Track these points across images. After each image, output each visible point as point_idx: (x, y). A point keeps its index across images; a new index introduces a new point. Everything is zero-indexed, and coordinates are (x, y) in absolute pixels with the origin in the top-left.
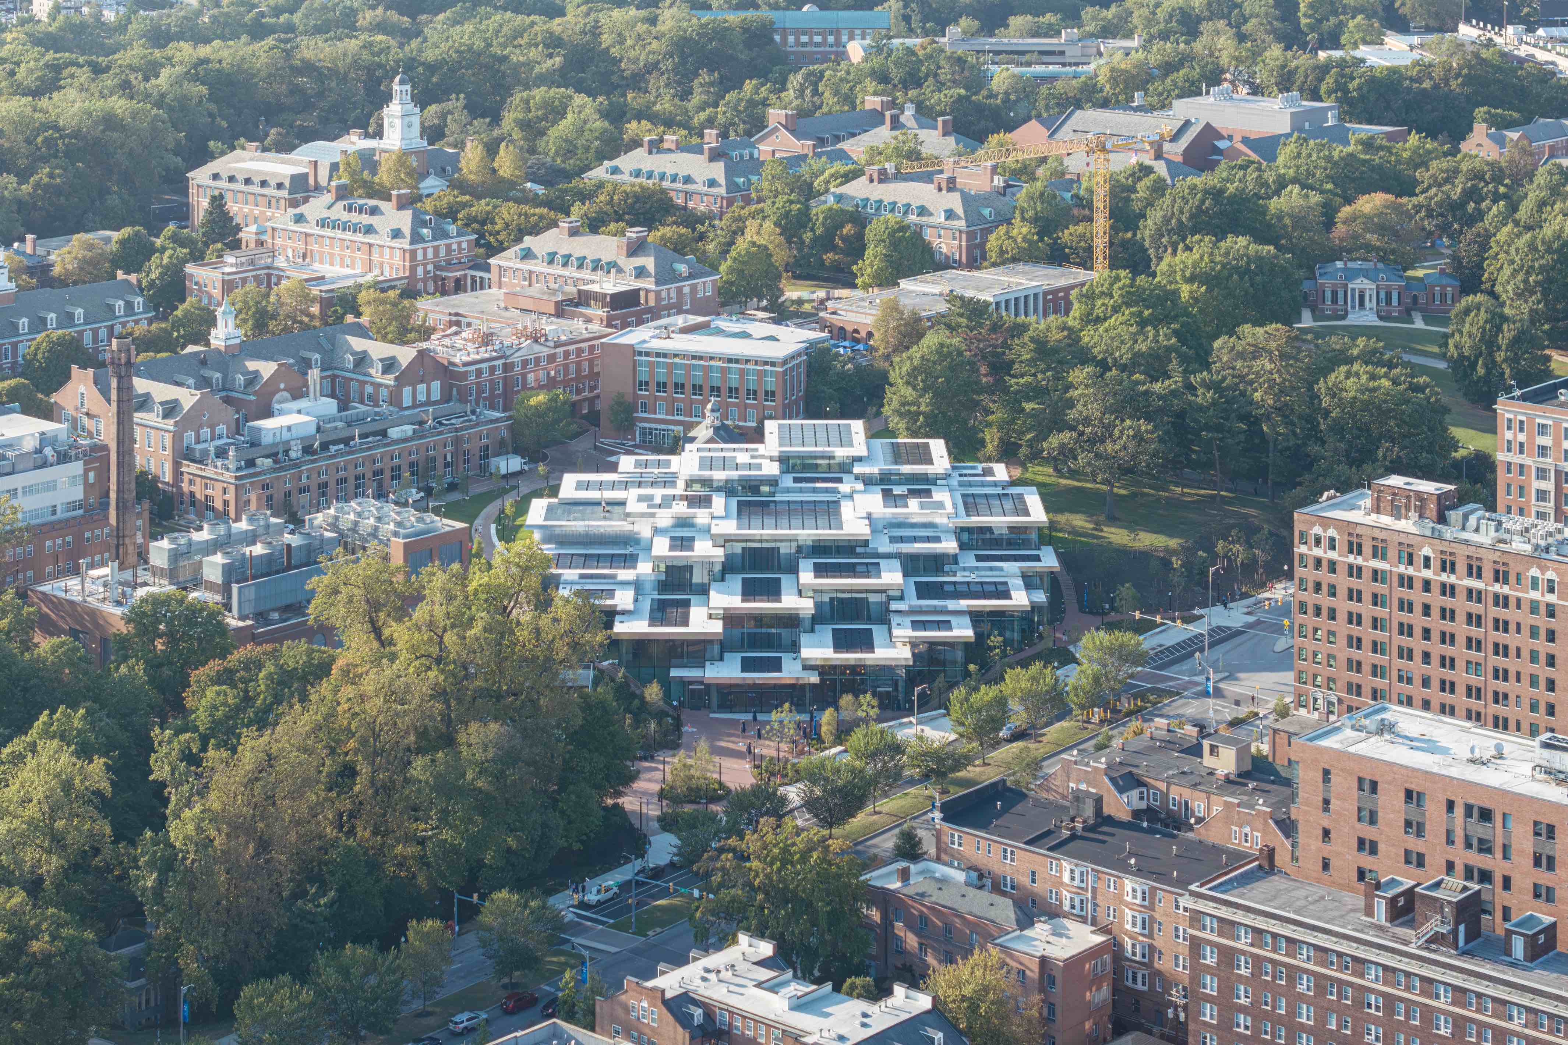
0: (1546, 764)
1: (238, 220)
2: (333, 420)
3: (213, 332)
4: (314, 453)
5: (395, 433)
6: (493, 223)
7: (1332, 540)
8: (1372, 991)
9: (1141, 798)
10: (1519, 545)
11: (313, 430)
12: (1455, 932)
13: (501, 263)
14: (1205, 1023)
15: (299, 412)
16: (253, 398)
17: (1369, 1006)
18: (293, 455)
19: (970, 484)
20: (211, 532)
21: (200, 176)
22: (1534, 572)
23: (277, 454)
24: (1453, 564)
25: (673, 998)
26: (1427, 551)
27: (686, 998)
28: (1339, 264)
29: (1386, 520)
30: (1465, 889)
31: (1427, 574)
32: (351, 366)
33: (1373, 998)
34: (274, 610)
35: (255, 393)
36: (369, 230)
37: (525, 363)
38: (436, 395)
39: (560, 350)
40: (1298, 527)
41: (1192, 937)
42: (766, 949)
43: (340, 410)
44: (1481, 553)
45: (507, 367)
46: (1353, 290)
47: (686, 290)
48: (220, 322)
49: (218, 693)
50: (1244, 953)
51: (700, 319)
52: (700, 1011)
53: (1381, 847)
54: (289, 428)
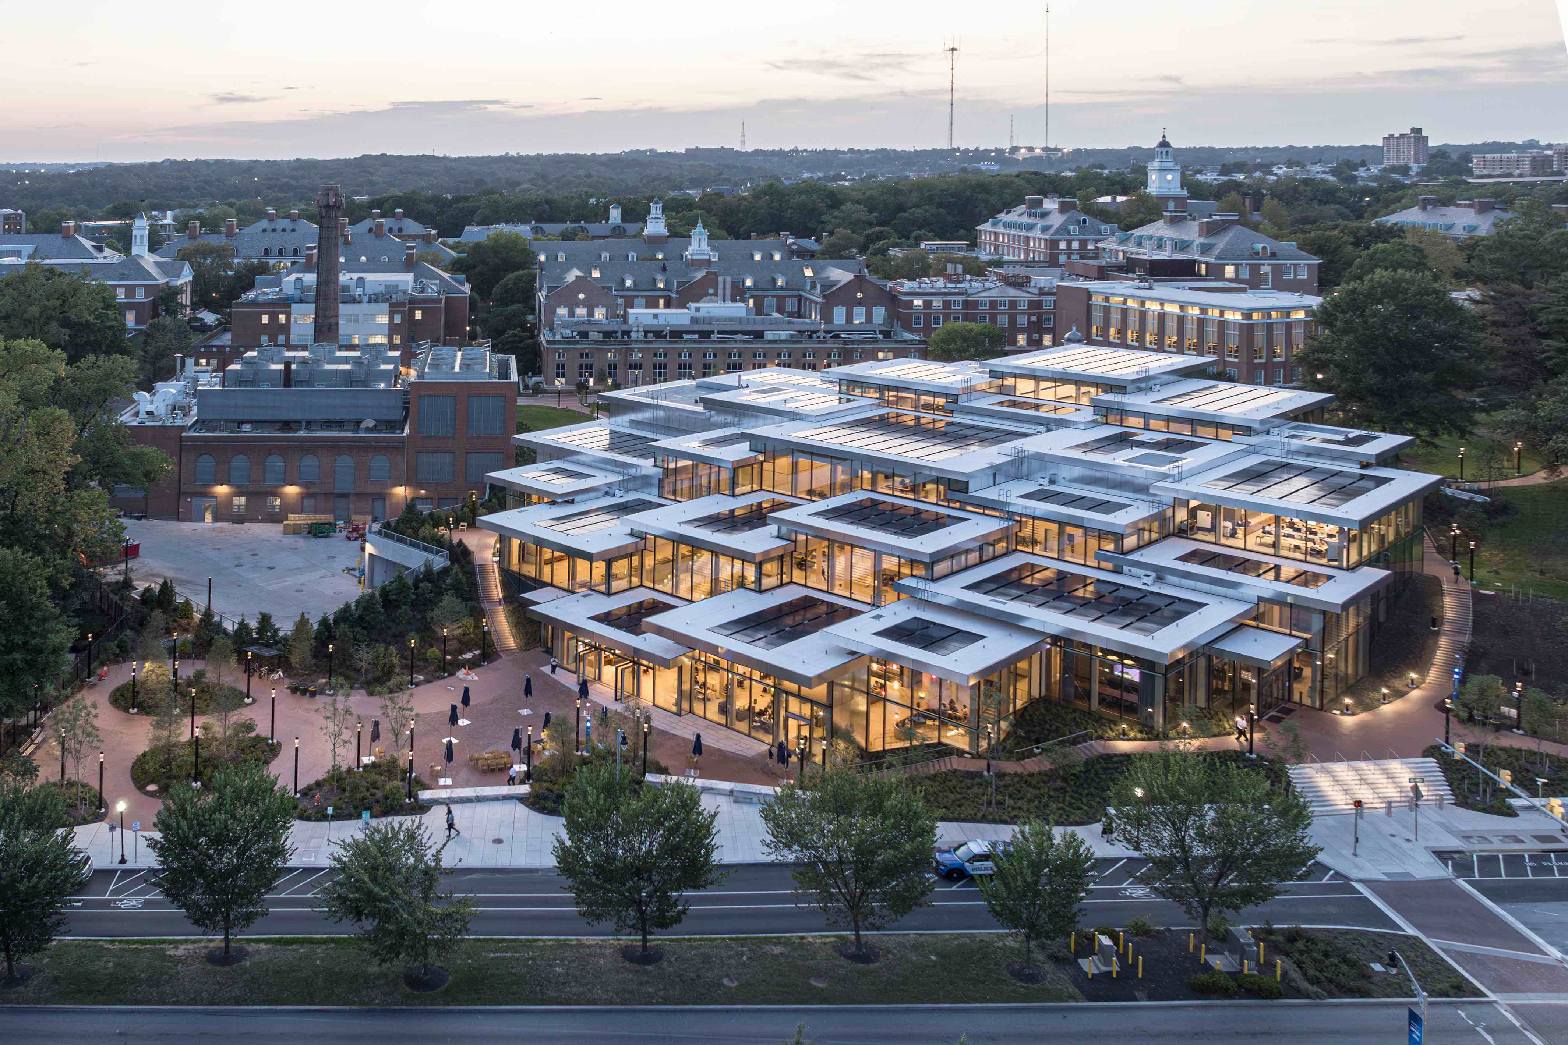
37: (995, 304)
45: (968, 304)
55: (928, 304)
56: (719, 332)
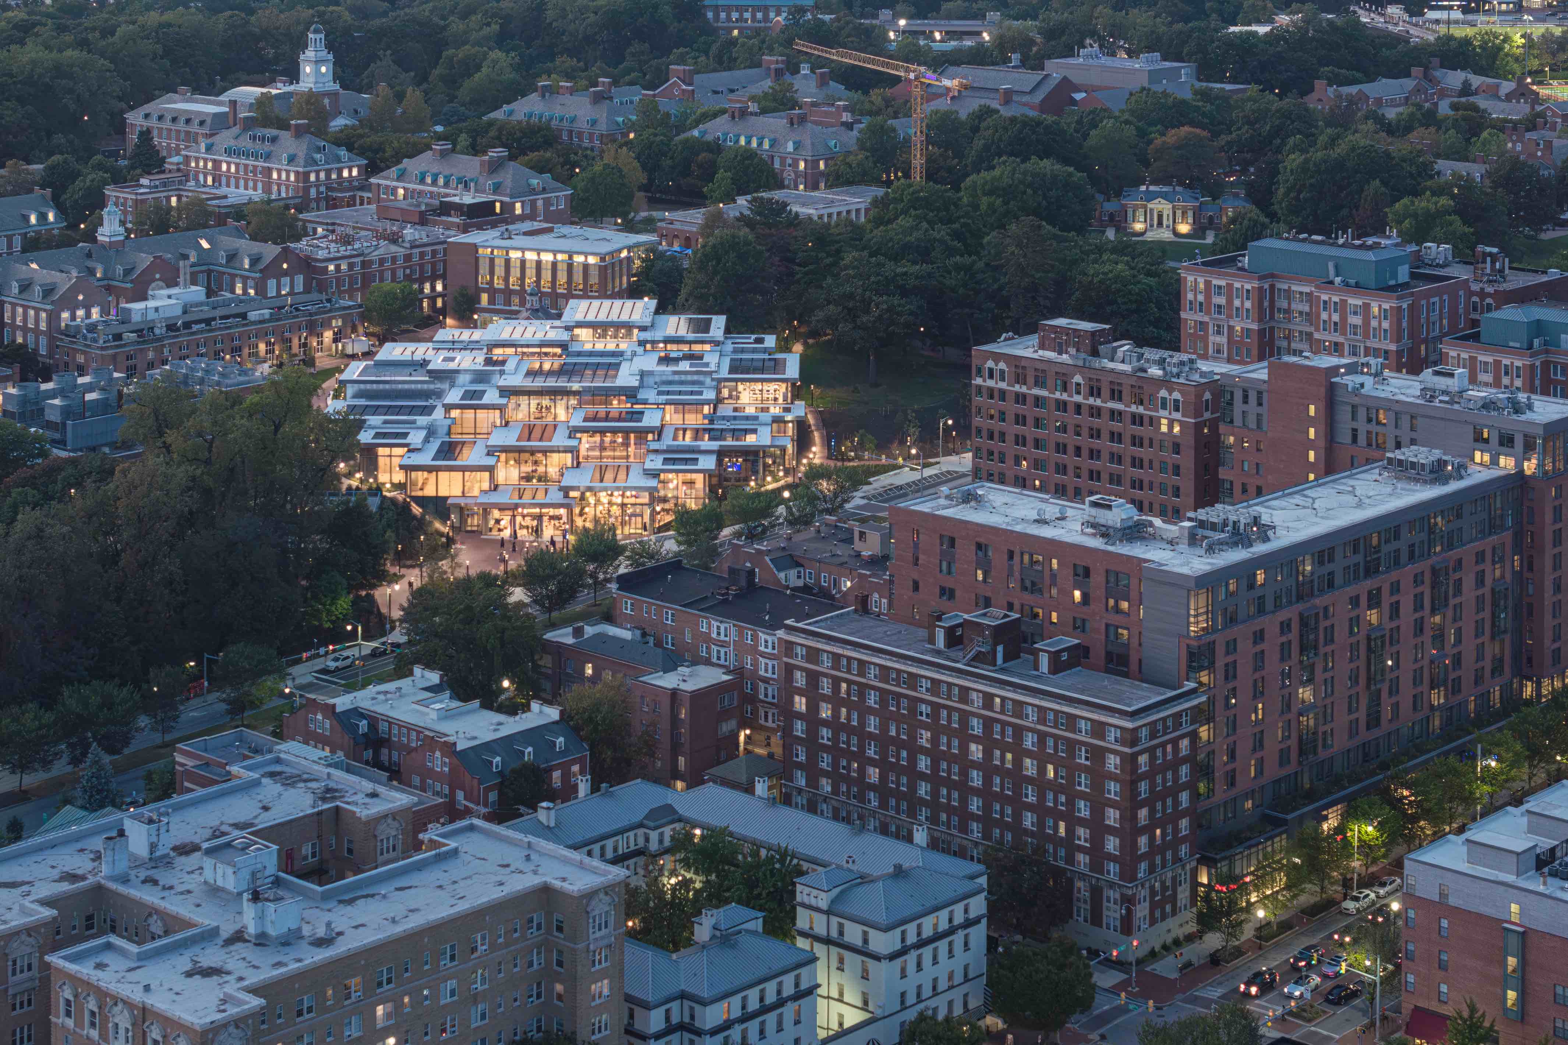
0: (1092, 520)
1: (164, 153)
2: (201, 304)
3: (100, 230)
4: (178, 330)
5: (253, 315)
6: (384, 151)
7: (1002, 372)
8: (923, 701)
9: (799, 577)
10: (1155, 371)
11: (179, 311)
12: (994, 653)
13: (381, 182)
14: (797, 737)
15: (169, 297)
16: (129, 285)
17: (921, 714)
18: (157, 331)
19: (743, 351)
20: (59, 383)
21: (135, 118)
22: (1163, 393)
23: (142, 330)
24: (1099, 390)
25: (343, 712)
26: (1078, 379)
27: (357, 713)
28: (1143, 188)
29: (1050, 355)
30: (1006, 616)
31: (1078, 399)
32: (224, 262)
33: (923, 708)
34: (105, 445)
35: (132, 281)
36: (268, 157)
37: (382, 261)
38: (300, 288)
39: (416, 251)
40: (975, 362)
41: (786, 664)
42: (434, 677)
43: (208, 296)
44: (1123, 380)
45: (364, 264)
46: (1152, 210)
47: (540, 203)
48: (106, 222)
49: (20, 494)
50: (826, 675)
51: (546, 225)
52: (365, 722)
53: (958, 593)
54: (157, 309)
55: (338, 267)
56: (222, 318)
